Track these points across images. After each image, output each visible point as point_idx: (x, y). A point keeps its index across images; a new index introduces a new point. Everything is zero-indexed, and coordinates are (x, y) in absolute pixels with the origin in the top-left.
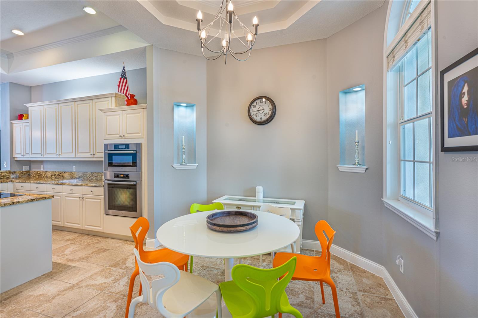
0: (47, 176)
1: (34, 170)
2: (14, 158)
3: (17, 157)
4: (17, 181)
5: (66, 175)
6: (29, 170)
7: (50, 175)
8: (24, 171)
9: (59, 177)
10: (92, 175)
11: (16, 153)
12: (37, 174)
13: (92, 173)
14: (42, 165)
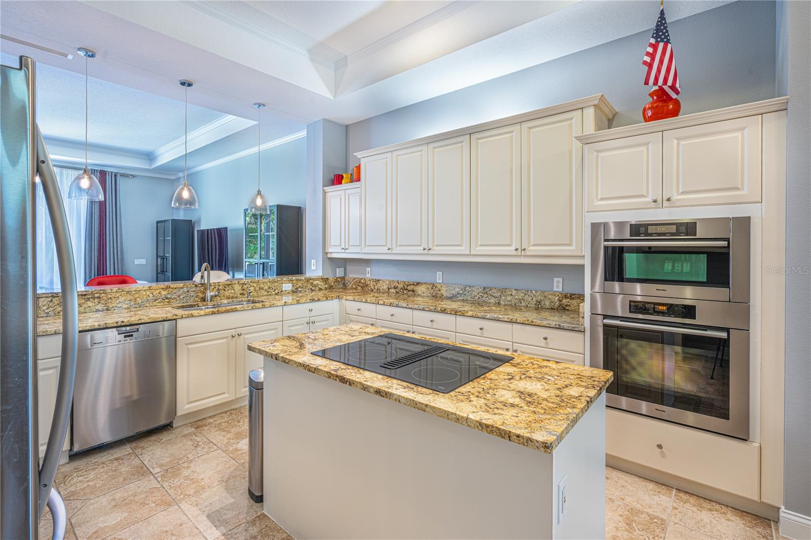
0: (378, 289)
1: (351, 276)
2: (327, 253)
3: (331, 253)
4: (348, 298)
5: (420, 289)
6: (343, 275)
7: (385, 287)
8: (339, 278)
9: (405, 292)
10: (486, 293)
11: (332, 244)
12: (359, 284)
13: (484, 288)
14: (368, 267)
